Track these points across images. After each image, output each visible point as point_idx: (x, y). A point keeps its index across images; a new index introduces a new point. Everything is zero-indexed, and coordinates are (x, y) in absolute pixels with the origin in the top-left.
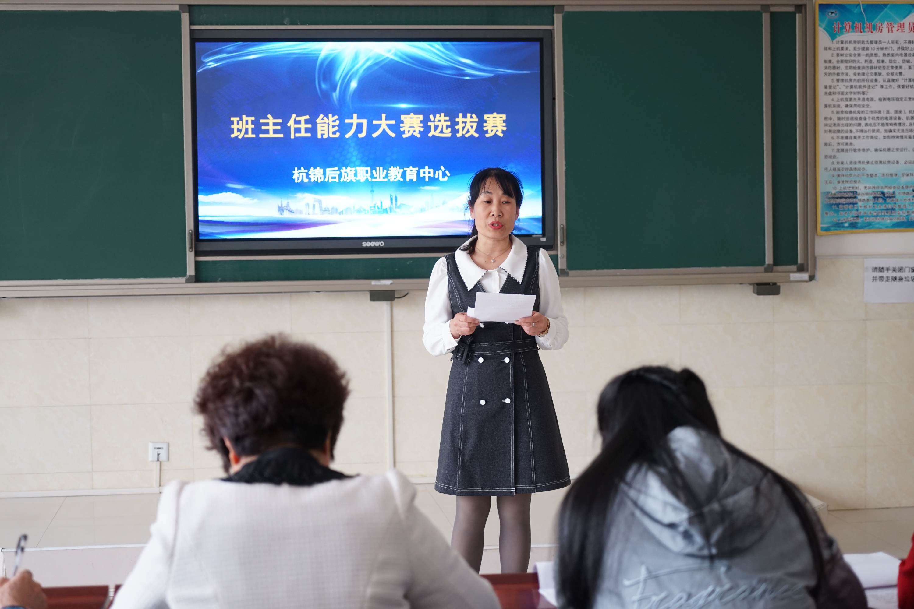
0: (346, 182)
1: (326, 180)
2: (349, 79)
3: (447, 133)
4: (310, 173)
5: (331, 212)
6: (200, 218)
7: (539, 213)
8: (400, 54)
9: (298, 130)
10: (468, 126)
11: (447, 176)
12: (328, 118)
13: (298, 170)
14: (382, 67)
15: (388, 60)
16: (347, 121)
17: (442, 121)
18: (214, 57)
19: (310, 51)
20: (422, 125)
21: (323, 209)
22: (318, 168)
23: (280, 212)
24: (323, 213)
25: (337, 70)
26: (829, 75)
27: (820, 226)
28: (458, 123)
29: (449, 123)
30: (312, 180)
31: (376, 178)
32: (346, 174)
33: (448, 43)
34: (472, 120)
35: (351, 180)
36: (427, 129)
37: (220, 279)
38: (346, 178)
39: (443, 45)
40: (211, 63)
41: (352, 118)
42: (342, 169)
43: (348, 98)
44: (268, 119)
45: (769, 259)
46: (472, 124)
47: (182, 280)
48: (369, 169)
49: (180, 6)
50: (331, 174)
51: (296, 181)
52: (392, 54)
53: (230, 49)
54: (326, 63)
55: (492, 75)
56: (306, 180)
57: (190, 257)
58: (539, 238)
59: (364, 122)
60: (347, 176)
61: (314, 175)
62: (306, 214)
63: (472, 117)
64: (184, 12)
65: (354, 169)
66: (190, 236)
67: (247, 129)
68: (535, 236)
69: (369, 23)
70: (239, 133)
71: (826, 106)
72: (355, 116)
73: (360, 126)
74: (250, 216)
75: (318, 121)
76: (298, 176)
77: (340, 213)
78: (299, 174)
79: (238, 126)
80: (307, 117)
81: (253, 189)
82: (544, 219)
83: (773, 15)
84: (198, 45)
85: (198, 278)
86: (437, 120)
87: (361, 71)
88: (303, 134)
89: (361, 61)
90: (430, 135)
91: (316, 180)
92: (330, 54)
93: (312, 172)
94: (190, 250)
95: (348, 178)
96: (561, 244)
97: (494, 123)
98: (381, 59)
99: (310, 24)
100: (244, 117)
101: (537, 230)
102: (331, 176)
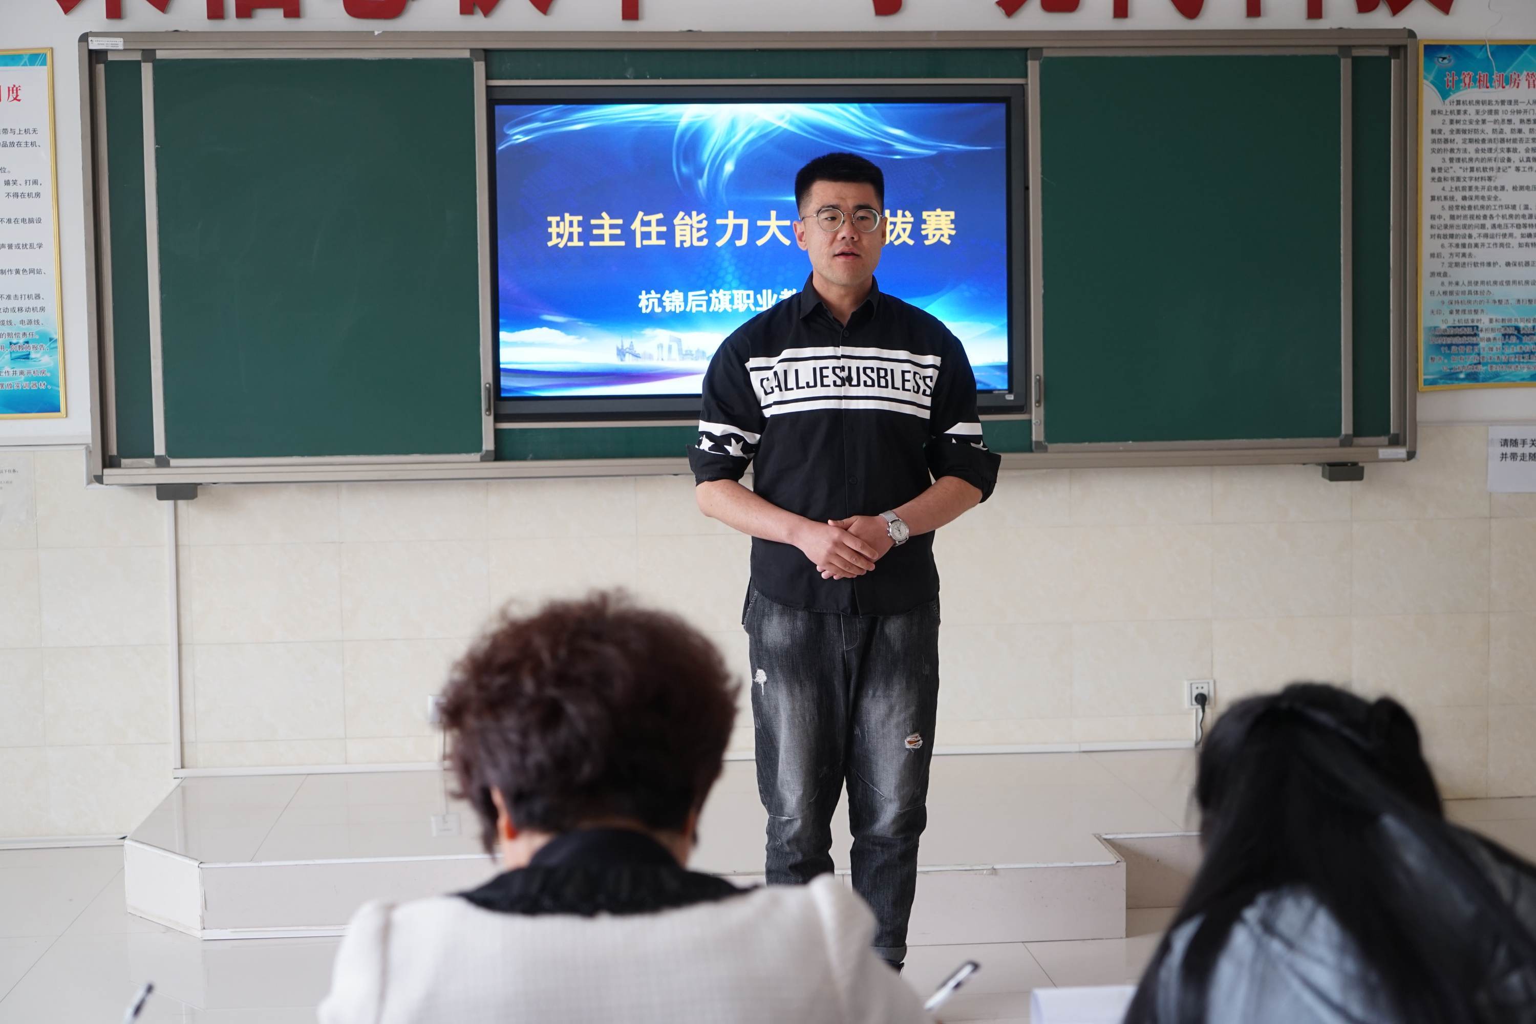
0: (718, 311)
1: (688, 309)
2: (721, 159)
4: (664, 298)
5: (696, 357)
6: (502, 366)
7: (1003, 359)
8: (797, 122)
9: (646, 236)
10: (899, 229)
12: (691, 218)
13: (646, 294)
14: (772, 141)
15: (780, 130)
16: (719, 222)
18: (523, 126)
19: (663, 118)
21: (684, 353)
22: (676, 291)
23: (619, 357)
24: (683, 358)
25: (705, 144)
26: (1438, 152)
27: (1422, 377)
30: (667, 310)
31: (761, 306)
32: (717, 300)
33: (869, 105)
34: (905, 220)
35: (725, 308)
37: (531, 456)
38: (717, 306)
39: (861, 108)
40: (518, 136)
41: (727, 217)
42: (712, 293)
43: (720, 187)
44: (602, 218)
45: (1346, 427)
46: (904, 226)
47: (476, 457)
48: (751, 293)
49: (473, 51)
50: (696, 299)
51: (644, 311)
52: (786, 122)
53: (545, 115)
54: (688, 135)
55: (933, 153)
56: (658, 310)
57: (488, 424)
58: (1004, 394)
59: (745, 223)
60: (719, 303)
61: (670, 302)
62: (658, 359)
63: (904, 216)
64: (477, 60)
65: (729, 292)
66: (487, 392)
67: (571, 234)
68: (997, 392)
69: (752, 76)
70: (559, 239)
71: (1433, 198)
72: (731, 213)
73: (738, 229)
74: (575, 363)
75: (677, 221)
76: (647, 304)
78: (648, 301)
79: (558, 230)
80: (660, 216)
81: (580, 323)
82: (1010, 368)
83: (1356, 61)
84: (499, 110)
85: (499, 455)
87: (740, 148)
88: (654, 241)
89: (740, 132)
91: (673, 310)
92: (695, 123)
93: (667, 297)
94: (487, 413)
95: (720, 306)
96: (1037, 405)
97: (937, 224)
98: (770, 129)
99: (664, 77)
100: (567, 217)
101: (1000, 383)
102: (695, 303)
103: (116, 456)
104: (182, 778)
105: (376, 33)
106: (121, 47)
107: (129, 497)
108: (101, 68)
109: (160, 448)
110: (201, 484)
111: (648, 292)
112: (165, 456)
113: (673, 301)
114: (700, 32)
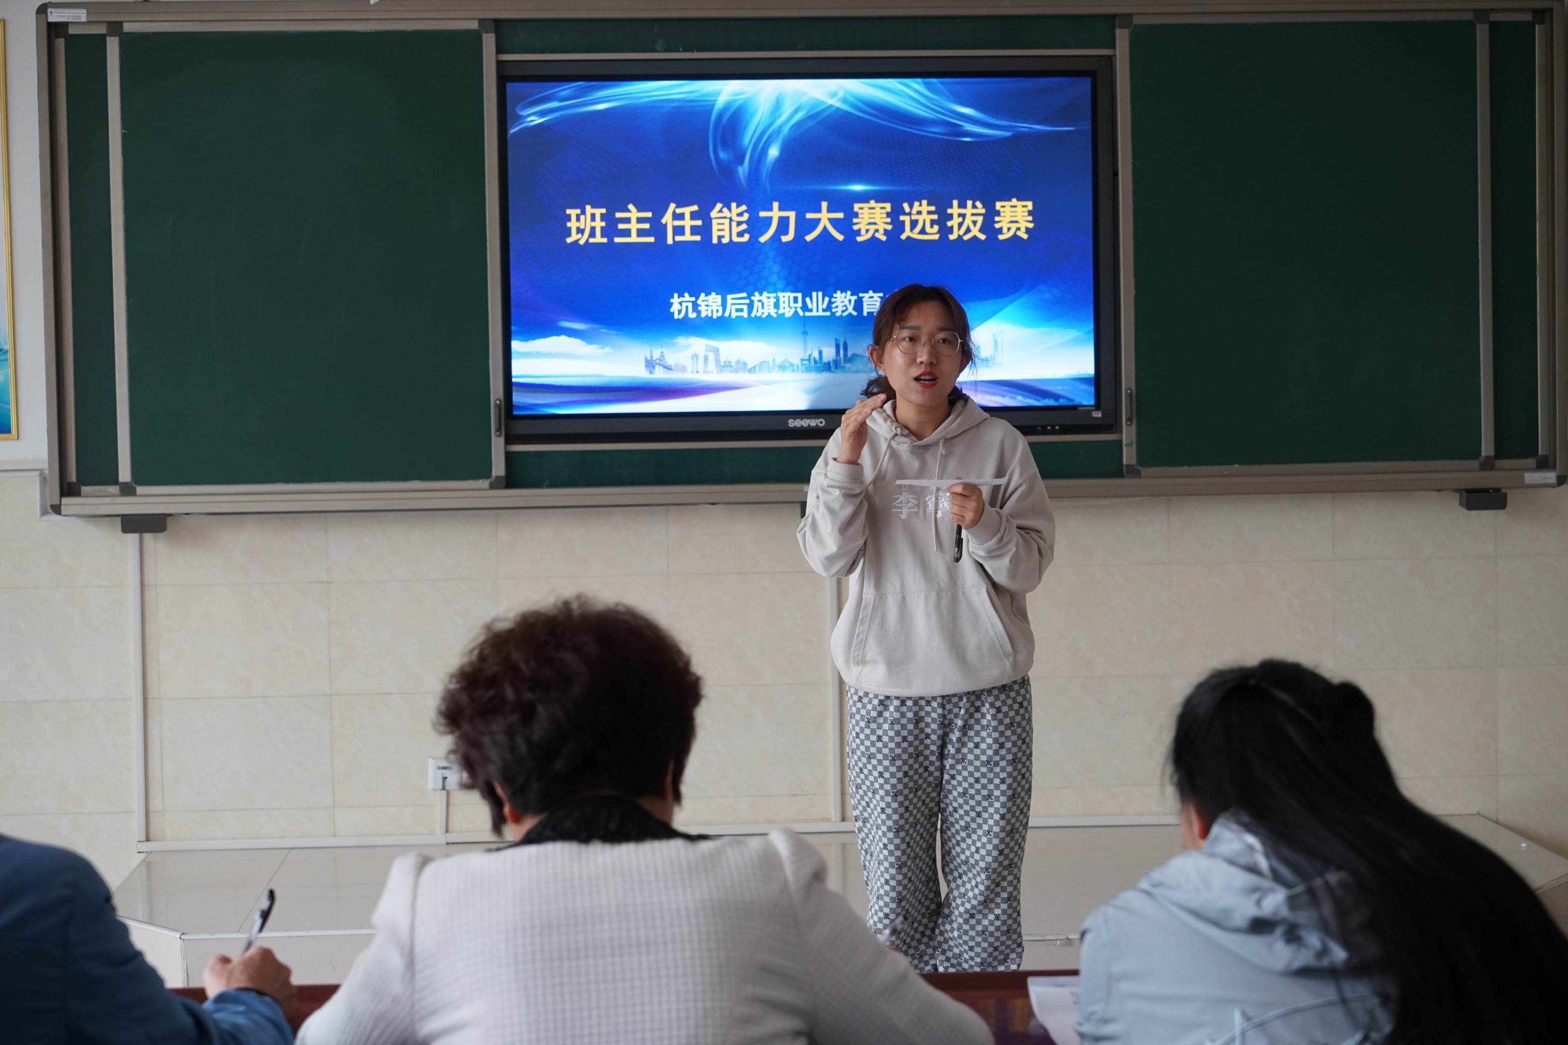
0: (761, 317)
1: (727, 314)
2: (765, 143)
3: (933, 234)
4: (699, 302)
5: (736, 369)
6: (514, 380)
7: (1089, 370)
8: (851, 99)
9: (679, 230)
10: (968, 221)
12: (730, 210)
13: (679, 298)
14: (822, 122)
15: (832, 109)
16: (762, 214)
17: (924, 213)
18: (538, 107)
19: (699, 96)
20: (889, 220)
21: (722, 364)
22: (713, 294)
23: (648, 369)
24: (721, 370)
25: (746, 126)
28: (950, 217)
29: (935, 217)
30: (703, 315)
31: (811, 310)
32: (760, 304)
33: (934, 80)
34: (975, 211)
35: (769, 313)
36: (899, 227)
37: (547, 482)
38: (760, 310)
39: (925, 84)
40: (533, 118)
41: (771, 209)
42: (754, 296)
43: (764, 173)
44: (629, 211)
45: (1487, 448)
46: (975, 218)
47: (485, 483)
48: (799, 295)
49: (481, 21)
50: (735, 304)
51: (676, 316)
52: (839, 99)
53: (564, 93)
54: (727, 116)
55: (1008, 134)
56: (692, 315)
57: (498, 446)
59: (792, 215)
61: (706, 306)
62: (692, 372)
63: (974, 207)
64: (487, 32)
65: (774, 295)
66: (497, 410)
67: (593, 229)
68: (1082, 408)
69: (798, 47)
70: (580, 235)
72: (776, 205)
73: (784, 222)
74: (597, 376)
75: (714, 214)
76: (680, 308)
77: (750, 371)
78: (681, 305)
79: (578, 224)
80: (695, 208)
81: (604, 330)
82: (1097, 380)
83: (1494, 26)
84: (511, 87)
85: (511, 481)
86: (914, 211)
87: (786, 130)
88: (688, 237)
89: (787, 111)
90: (903, 237)
91: (710, 315)
92: (735, 101)
93: (703, 301)
94: (498, 433)
95: (763, 311)
96: (1128, 423)
97: (1012, 216)
98: (820, 108)
99: (699, 50)
100: (589, 209)
101: (1086, 398)
102: (734, 307)
103: (76, 483)
104: (146, 852)
105: (372, 2)
106: (84, 19)
107: (90, 530)
108: (60, 43)
109: (125, 474)
110: (171, 515)
111: (681, 295)
112: (131, 482)
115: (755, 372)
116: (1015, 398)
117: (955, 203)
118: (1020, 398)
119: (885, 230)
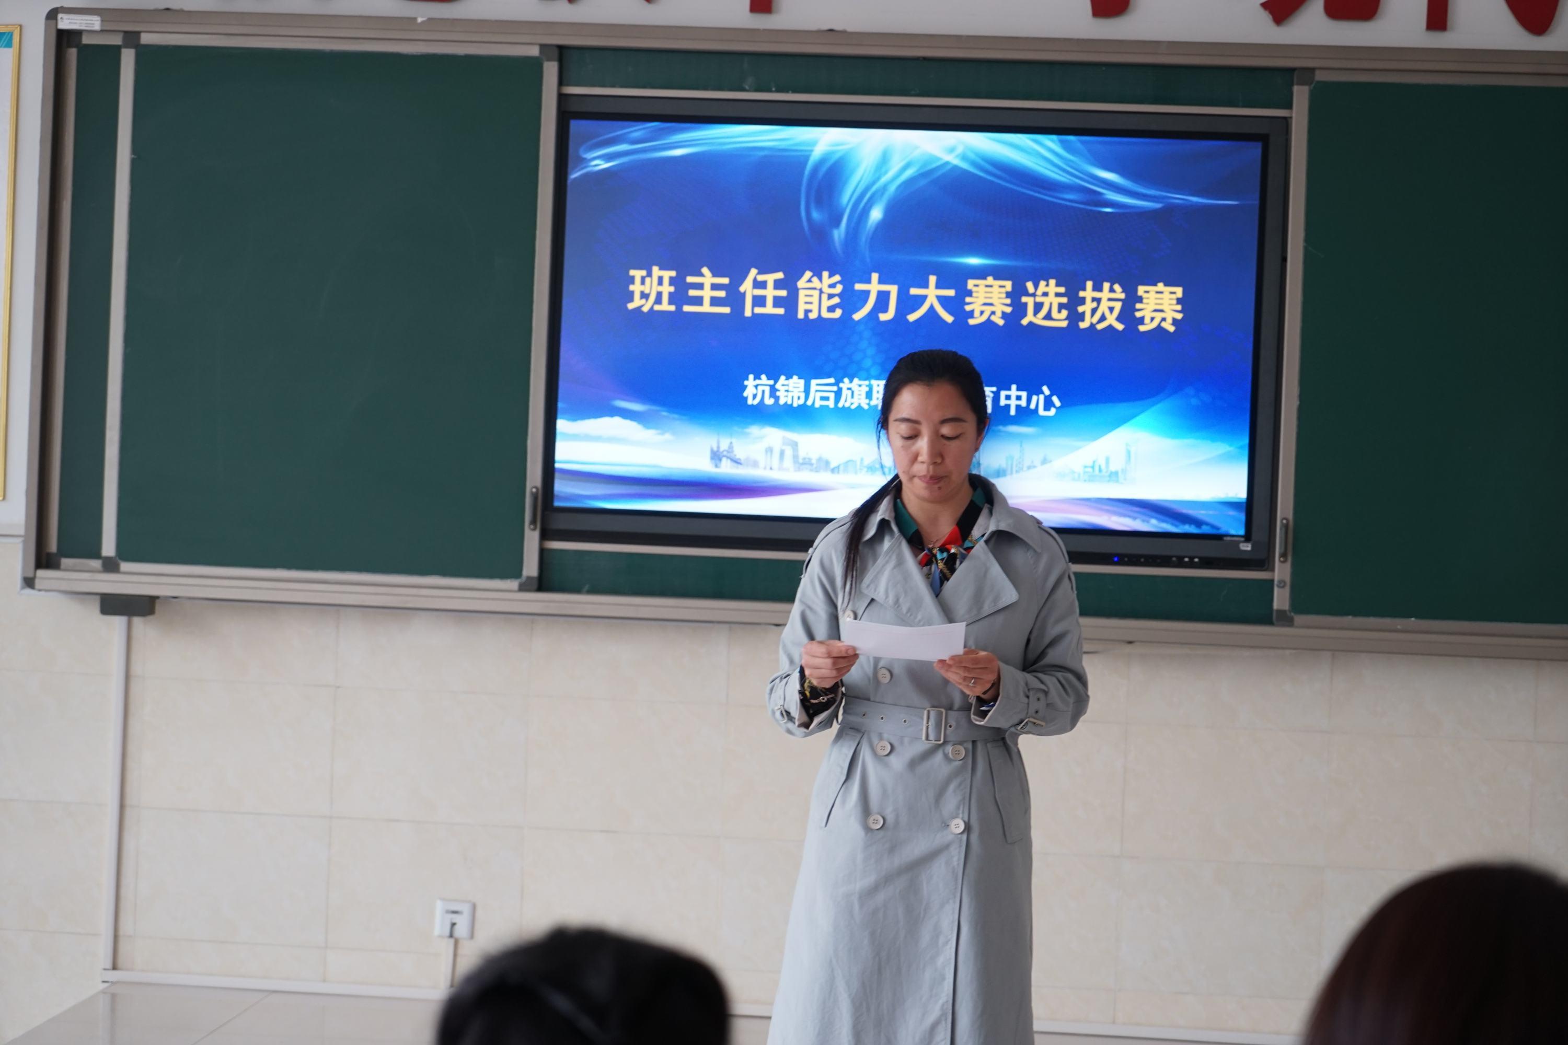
0: (849, 408)
1: (809, 403)
2: (866, 204)
3: (1060, 320)
4: (778, 386)
5: (816, 468)
6: (557, 465)
7: (1241, 493)
8: (972, 156)
9: (759, 301)
10: (1104, 307)
11: (1054, 406)
12: (820, 279)
13: (754, 380)
14: (933, 182)
15: (949, 167)
16: (859, 287)
17: (1052, 294)
18: (605, 149)
19: (792, 145)
20: (1008, 301)
21: (801, 461)
22: (795, 377)
23: (713, 461)
24: (799, 468)
25: (845, 183)
28: (1082, 301)
29: (1064, 300)
30: (782, 402)
32: (849, 392)
33: (1072, 138)
34: (1113, 295)
35: (860, 404)
36: (1019, 309)
37: (587, 587)
38: (849, 400)
39: (1061, 142)
40: (597, 161)
41: (869, 281)
42: (843, 382)
43: (864, 239)
44: (702, 275)
46: (1112, 304)
47: (514, 584)
49: (543, 47)
50: (821, 390)
51: (750, 402)
52: (957, 156)
53: (636, 135)
54: (824, 169)
55: (1158, 206)
56: (769, 401)
57: (532, 539)
59: (893, 289)
60: (852, 397)
61: (786, 391)
62: (765, 468)
63: (1112, 290)
64: (549, 60)
65: (867, 382)
66: (533, 500)
67: (659, 294)
68: (1229, 538)
69: (913, 92)
70: (643, 301)
72: (875, 277)
73: (883, 298)
74: (655, 466)
75: (801, 283)
76: (754, 391)
77: (833, 471)
78: (756, 389)
79: (642, 288)
80: (780, 275)
81: (665, 414)
82: (1249, 506)
84: (576, 126)
85: (543, 584)
86: (1039, 292)
87: (892, 188)
88: (769, 309)
89: (895, 166)
90: (1025, 322)
91: (789, 402)
92: (833, 152)
93: (783, 385)
94: (532, 526)
95: (853, 401)
96: (1282, 559)
97: (1156, 304)
98: (934, 165)
99: (795, 91)
100: (656, 270)
101: (1234, 526)
102: (819, 394)
103: (55, 554)
104: (111, 982)
105: (420, 20)
106: (98, 27)
107: (69, 609)
108: (72, 53)
109: (109, 547)
110: (160, 597)
111: (757, 377)
112: (115, 557)
113: (790, 390)
114: (844, 32)
115: (838, 473)
116: (1148, 522)
117: (1089, 284)
118: (1154, 521)
119: (1003, 313)
